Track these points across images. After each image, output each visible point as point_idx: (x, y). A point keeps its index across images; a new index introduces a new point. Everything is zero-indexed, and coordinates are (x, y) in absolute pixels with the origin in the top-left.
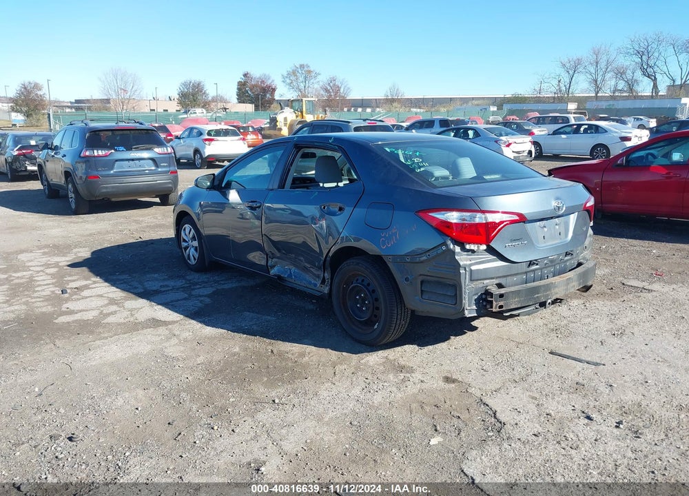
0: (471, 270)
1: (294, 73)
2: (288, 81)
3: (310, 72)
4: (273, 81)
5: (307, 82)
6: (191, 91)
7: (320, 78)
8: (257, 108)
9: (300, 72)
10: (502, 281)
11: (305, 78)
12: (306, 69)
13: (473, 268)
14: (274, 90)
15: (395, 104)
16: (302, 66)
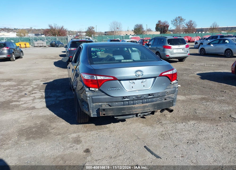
0: (92, 99)
1: (176, 20)
2: (174, 23)
3: (182, 19)
4: (168, 23)
5: (180, 23)
6: (138, 27)
7: (185, 21)
8: (161, 33)
9: (178, 19)
10: (110, 104)
11: (180, 22)
12: (180, 18)
13: (93, 97)
14: (168, 26)
15: (214, 30)
16: (179, 17)
